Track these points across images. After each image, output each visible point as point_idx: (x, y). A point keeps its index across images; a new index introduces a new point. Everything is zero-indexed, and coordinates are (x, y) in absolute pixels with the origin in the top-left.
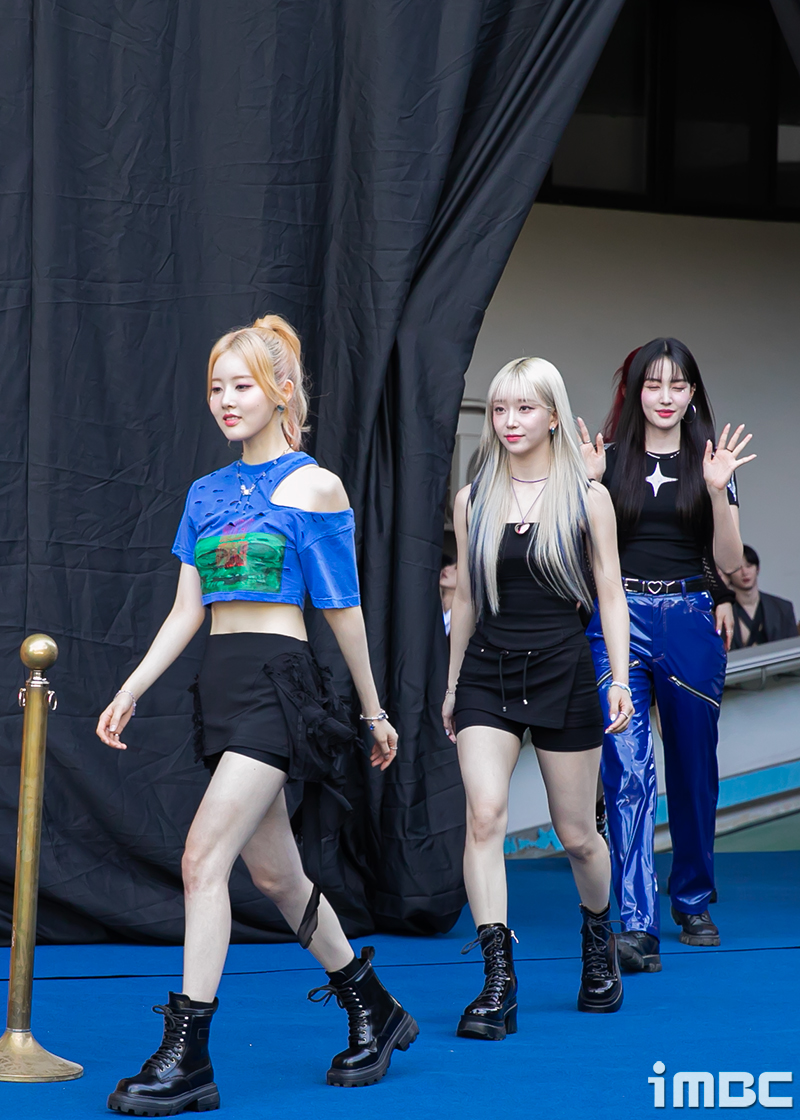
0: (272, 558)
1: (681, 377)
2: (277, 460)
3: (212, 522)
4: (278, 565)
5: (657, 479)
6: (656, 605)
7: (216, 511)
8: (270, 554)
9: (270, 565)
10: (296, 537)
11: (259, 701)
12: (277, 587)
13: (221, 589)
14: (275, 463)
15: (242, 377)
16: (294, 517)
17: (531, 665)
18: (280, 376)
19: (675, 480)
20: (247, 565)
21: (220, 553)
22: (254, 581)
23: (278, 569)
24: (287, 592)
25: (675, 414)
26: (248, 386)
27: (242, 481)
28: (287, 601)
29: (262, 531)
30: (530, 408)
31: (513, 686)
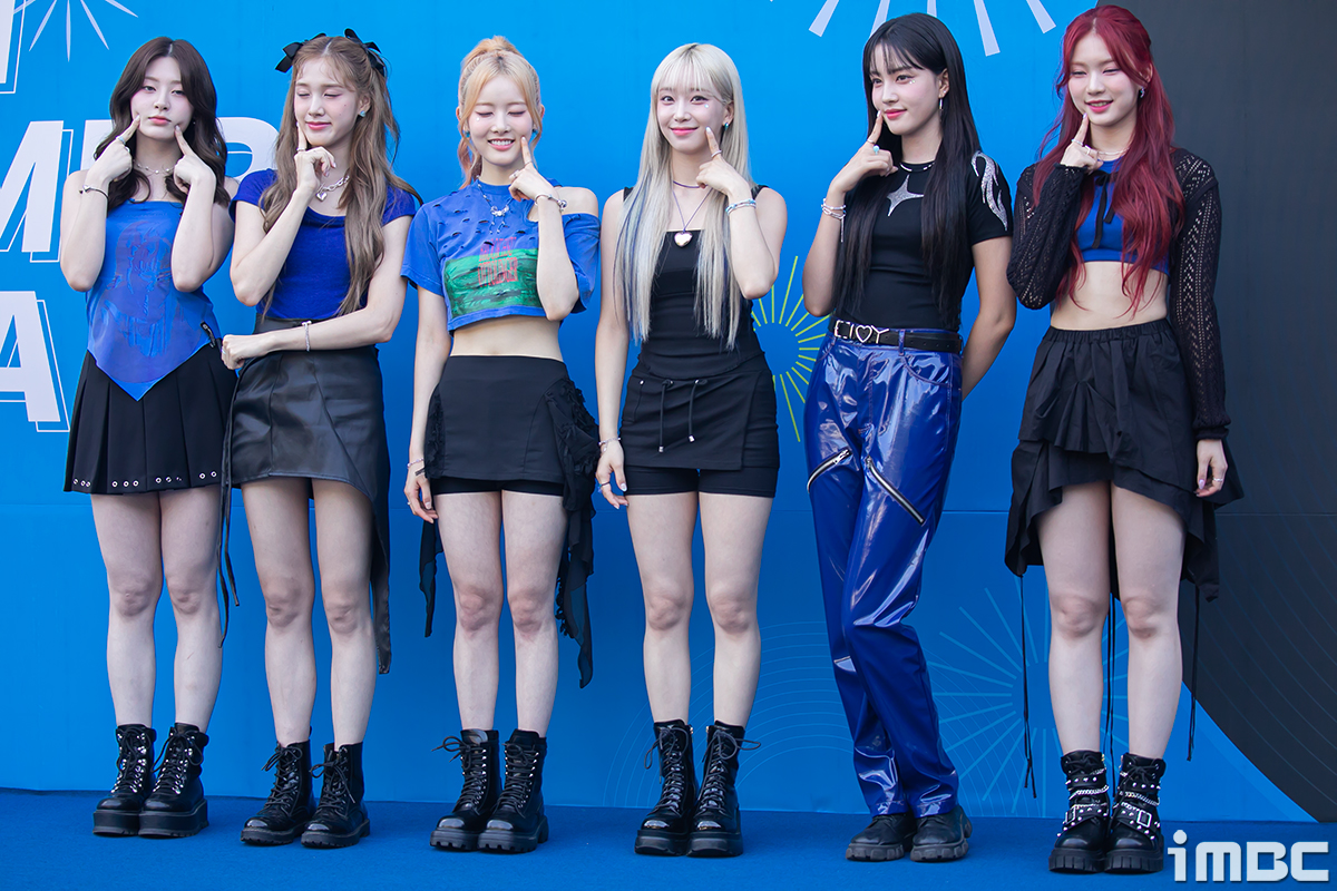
5: (900, 195)
15: (515, 104)
17: (698, 395)
22: (526, 296)
25: (906, 114)
29: (529, 247)
30: (704, 99)
31: (676, 422)
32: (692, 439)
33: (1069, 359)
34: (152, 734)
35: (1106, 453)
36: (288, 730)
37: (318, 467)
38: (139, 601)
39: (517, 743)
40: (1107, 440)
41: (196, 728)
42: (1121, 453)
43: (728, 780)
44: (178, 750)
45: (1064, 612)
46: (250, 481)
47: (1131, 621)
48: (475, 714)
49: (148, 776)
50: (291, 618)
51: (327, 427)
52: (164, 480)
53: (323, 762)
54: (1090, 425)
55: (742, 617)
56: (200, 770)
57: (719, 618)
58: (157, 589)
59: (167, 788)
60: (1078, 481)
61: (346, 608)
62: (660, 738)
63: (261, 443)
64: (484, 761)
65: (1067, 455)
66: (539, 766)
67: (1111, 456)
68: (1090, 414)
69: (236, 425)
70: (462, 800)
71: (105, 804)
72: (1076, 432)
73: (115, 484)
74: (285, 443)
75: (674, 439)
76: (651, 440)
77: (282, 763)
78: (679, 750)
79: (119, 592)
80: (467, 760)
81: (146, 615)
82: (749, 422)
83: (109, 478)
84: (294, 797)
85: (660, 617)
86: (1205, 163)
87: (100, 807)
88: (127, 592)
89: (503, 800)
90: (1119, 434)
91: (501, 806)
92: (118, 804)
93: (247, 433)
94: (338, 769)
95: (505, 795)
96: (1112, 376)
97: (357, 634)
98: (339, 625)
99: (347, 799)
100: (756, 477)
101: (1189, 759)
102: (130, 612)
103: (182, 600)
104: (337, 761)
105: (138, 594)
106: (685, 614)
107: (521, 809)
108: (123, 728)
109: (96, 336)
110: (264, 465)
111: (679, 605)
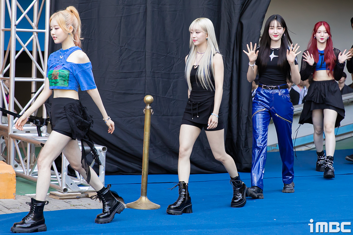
0: (65, 77)
1: (280, 25)
2: (70, 49)
3: (52, 66)
4: (67, 79)
5: (272, 56)
6: (271, 93)
7: (54, 63)
8: (65, 76)
9: (65, 79)
10: (73, 71)
11: (63, 117)
12: (67, 85)
13: (53, 85)
14: (69, 49)
15: (56, 26)
16: (72, 65)
17: (199, 106)
18: (68, 25)
19: (278, 56)
20: (59, 79)
21: (53, 75)
22: (60, 83)
23: (67, 80)
24: (70, 86)
25: (279, 36)
26: (58, 28)
27: (60, 54)
28: (70, 89)
29: (63, 69)
31: (195, 112)
45: (317, 130)
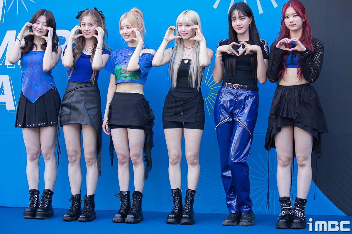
15: (129, 25)
17: (184, 102)
18: (139, 25)
21: (123, 70)
22: (133, 77)
25: (243, 28)
30: (189, 25)
31: (178, 109)
32: (182, 114)
33: (284, 93)
34: (38, 192)
35: (293, 118)
36: (75, 191)
37: (83, 121)
38: (35, 156)
39: (135, 194)
40: (293, 114)
41: (50, 190)
42: (297, 118)
43: (191, 204)
44: (45, 196)
45: (281, 160)
46: (65, 124)
47: (299, 163)
48: (124, 187)
49: (38, 203)
50: (75, 161)
51: (85, 111)
52: (41, 124)
53: (84, 199)
54: (289, 110)
55: (195, 161)
56: (52, 201)
57: (189, 161)
58: (39, 153)
59: (43, 206)
60: (285, 125)
61: (90, 159)
62: (173, 193)
63: (68, 114)
64: (126, 199)
65: (283, 118)
66: (141, 200)
67: (294, 119)
68: (289, 107)
69: (62, 110)
70: (120, 210)
71: (26, 210)
72: (285, 112)
73: (28, 125)
74: (74, 114)
75: (177, 114)
76: (171, 114)
77: (73, 200)
78: (178, 196)
79: (29, 154)
80: (122, 199)
81: (37, 160)
82: (198, 110)
83: (26, 124)
84: (76, 208)
85: (173, 161)
86: (321, 42)
87: (25, 211)
88: (32, 154)
89: (131, 210)
90: (297, 113)
91: (131, 211)
92: (30, 210)
93: (65, 112)
94: (88, 201)
95: (132, 208)
96: (295, 98)
97: (93, 166)
98: (89, 163)
99: (90, 209)
100: (199, 124)
101: (315, 200)
102: (32, 160)
103: (46, 156)
104: (88, 199)
105: (34, 154)
106: (180, 160)
107: (136, 212)
108: (31, 190)
109: (23, 87)
110: (69, 120)
111: (178, 158)
